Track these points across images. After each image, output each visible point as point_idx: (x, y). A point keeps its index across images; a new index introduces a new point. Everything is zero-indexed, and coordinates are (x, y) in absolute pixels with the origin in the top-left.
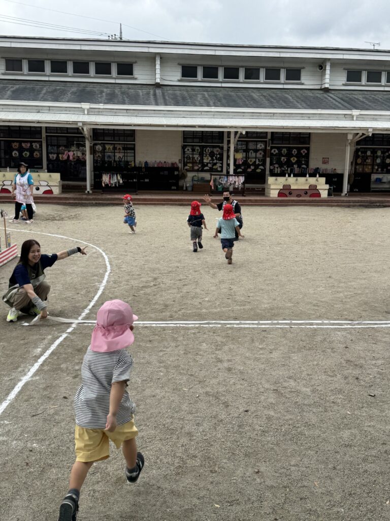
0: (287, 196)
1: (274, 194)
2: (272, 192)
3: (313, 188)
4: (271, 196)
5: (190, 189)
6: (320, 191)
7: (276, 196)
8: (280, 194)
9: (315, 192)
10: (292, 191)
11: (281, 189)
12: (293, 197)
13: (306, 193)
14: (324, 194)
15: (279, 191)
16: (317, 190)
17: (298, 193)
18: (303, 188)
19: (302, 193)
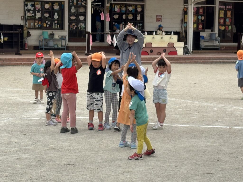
0: (148, 54)
3: (171, 45)
6: (177, 49)
9: (172, 50)
10: (153, 49)
12: (154, 55)
13: (165, 51)
14: (180, 52)
17: (157, 51)
18: (163, 46)
19: (162, 51)
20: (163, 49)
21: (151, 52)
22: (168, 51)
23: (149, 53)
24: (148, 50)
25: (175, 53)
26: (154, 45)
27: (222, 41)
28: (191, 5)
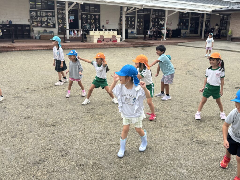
0: (102, 42)
2: (94, 40)
3: (114, 37)
4: (94, 42)
5: (38, 38)
6: (117, 39)
7: (97, 42)
8: (99, 41)
9: (114, 39)
10: (104, 39)
11: (99, 38)
12: (105, 42)
13: (111, 40)
14: (119, 41)
15: (97, 39)
16: (116, 38)
17: (106, 40)
19: (109, 40)
25: (116, 41)
28: (124, 14)
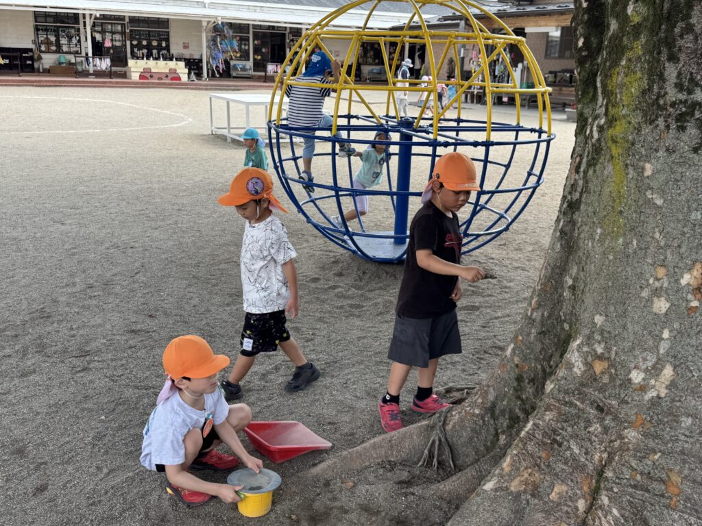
0: (148, 79)
1: (135, 77)
2: (133, 74)
4: (133, 78)
6: (181, 75)
7: (138, 78)
8: (141, 77)
9: (175, 75)
10: (153, 74)
11: (142, 72)
12: (155, 79)
13: (167, 76)
14: (184, 78)
15: (139, 73)
16: (178, 73)
17: (159, 76)
18: (163, 71)
19: (163, 76)
20: (165, 75)
21: (151, 77)
22: (170, 77)
23: (149, 77)
24: (148, 75)
25: (179, 79)
26: (153, 71)
27: (255, 70)
